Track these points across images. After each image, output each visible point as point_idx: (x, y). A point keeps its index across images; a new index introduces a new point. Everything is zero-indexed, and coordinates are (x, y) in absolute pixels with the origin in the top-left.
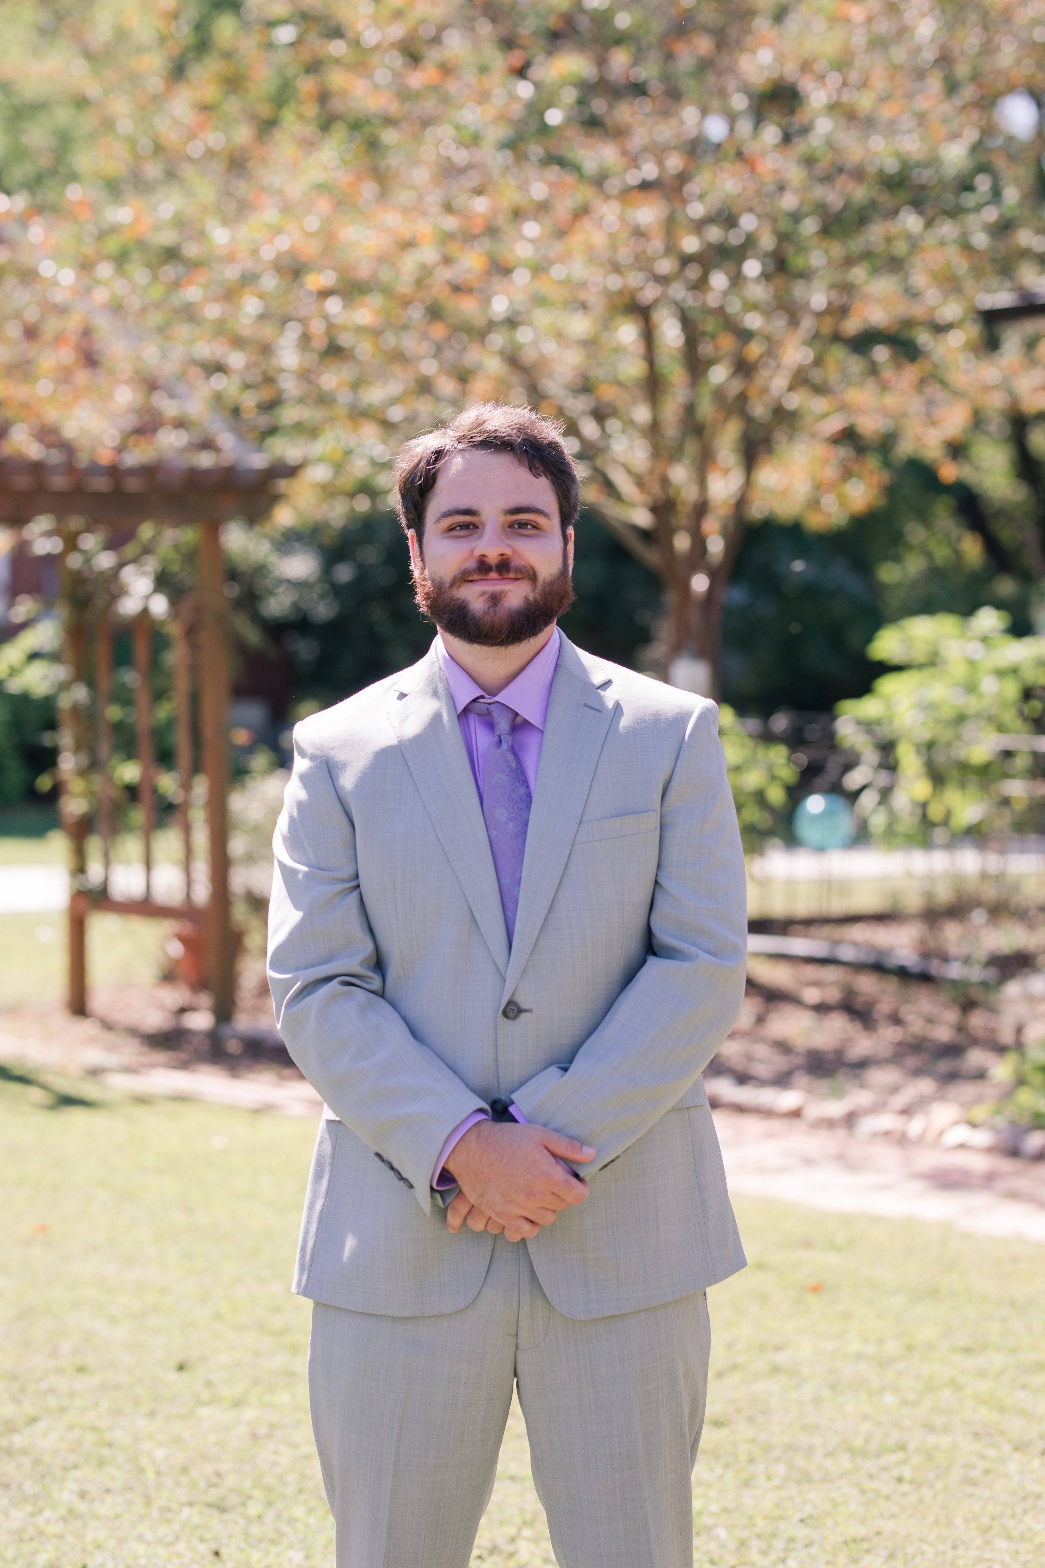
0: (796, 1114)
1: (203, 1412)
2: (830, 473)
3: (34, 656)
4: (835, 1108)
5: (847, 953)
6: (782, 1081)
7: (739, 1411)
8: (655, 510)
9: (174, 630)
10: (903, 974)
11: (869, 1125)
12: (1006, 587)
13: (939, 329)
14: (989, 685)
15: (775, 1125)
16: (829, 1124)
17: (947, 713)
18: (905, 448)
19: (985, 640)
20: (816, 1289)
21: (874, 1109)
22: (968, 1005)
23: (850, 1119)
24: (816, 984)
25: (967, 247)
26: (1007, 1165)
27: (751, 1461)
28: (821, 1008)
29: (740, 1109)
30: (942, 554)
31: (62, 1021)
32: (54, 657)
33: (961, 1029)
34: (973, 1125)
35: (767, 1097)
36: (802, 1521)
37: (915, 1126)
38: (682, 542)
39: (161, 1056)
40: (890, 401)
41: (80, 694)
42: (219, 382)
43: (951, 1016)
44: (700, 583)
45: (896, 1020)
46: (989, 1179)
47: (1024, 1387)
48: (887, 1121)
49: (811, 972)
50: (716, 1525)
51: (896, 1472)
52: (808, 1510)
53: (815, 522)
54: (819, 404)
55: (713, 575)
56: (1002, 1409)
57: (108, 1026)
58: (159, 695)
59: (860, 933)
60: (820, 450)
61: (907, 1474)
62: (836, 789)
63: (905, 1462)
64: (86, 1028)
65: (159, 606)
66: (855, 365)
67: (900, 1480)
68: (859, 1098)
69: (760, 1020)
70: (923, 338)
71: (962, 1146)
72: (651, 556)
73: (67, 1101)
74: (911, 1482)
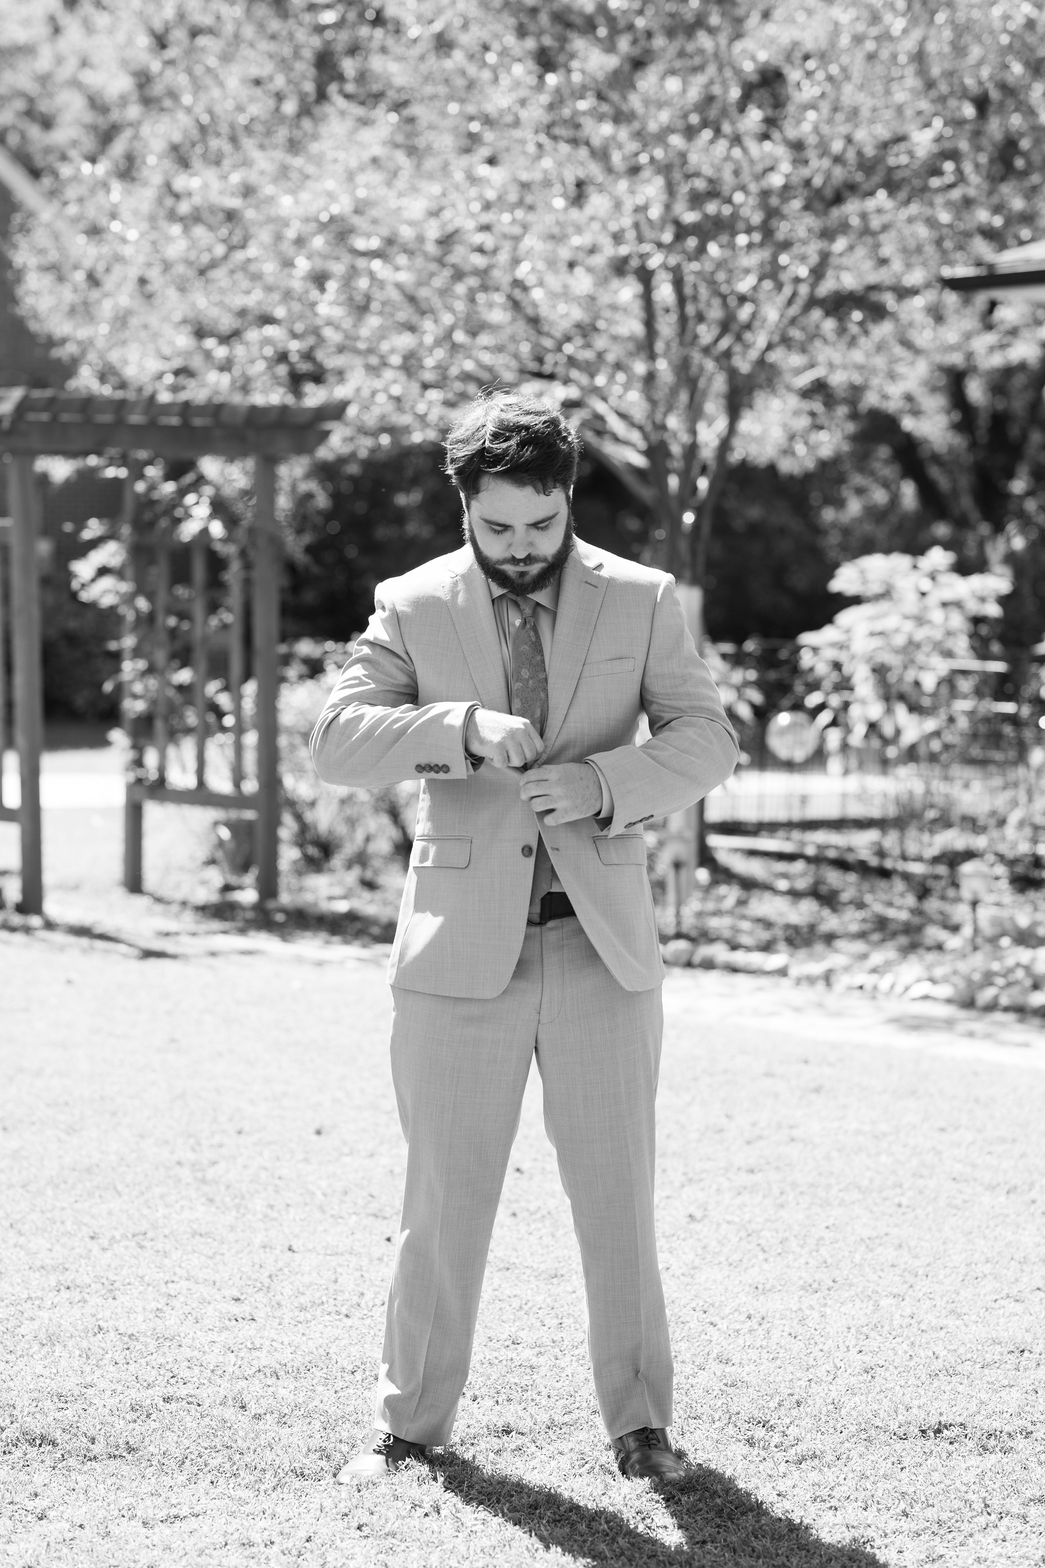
0: (783, 972)
1: (346, 1160)
2: (804, 422)
3: (103, 571)
4: (816, 968)
5: (810, 851)
6: (767, 947)
7: (768, 1163)
8: (649, 453)
9: (229, 550)
10: (863, 868)
11: (842, 982)
12: (942, 530)
13: (904, 293)
14: (937, 616)
15: (763, 981)
16: (811, 980)
17: (900, 640)
18: (871, 400)
19: (933, 576)
20: (817, 1090)
21: (847, 969)
22: (923, 892)
23: (828, 978)
24: (785, 876)
25: (932, 222)
26: (963, 1014)
27: (782, 1193)
28: (795, 894)
29: (734, 969)
30: (880, 496)
31: (120, 894)
32: (119, 573)
33: (917, 912)
34: (933, 981)
35: (756, 959)
36: (827, 1227)
37: (885, 983)
38: (673, 482)
39: (216, 925)
40: (857, 356)
41: (142, 604)
42: (270, 330)
43: (911, 900)
44: (689, 518)
45: (860, 905)
46: (949, 1024)
47: (990, 1153)
48: (861, 978)
49: (781, 867)
50: (762, 1230)
51: (896, 1200)
52: (831, 1221)
53: (786, 466)
54: (796, 360)
55: (699, 512)
56: (974, 1166)
57: (159, 900)
58: (213, 607)
59: (820, 837)
60: (793, 401)
61: (905, 1201)
62: (797, 706)
63: (902, 1194)
64: (140, 902)
65: (217, 529)
66: (829, 325)
67: (900, 1205)
68: (835, 959)
69: (742, 903)
70: (889, 300)
71: (926, 997)
72: (646, 493)
73: (148, 954)
74: (908, 1207)
